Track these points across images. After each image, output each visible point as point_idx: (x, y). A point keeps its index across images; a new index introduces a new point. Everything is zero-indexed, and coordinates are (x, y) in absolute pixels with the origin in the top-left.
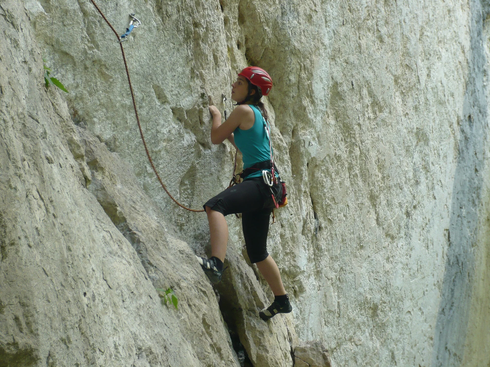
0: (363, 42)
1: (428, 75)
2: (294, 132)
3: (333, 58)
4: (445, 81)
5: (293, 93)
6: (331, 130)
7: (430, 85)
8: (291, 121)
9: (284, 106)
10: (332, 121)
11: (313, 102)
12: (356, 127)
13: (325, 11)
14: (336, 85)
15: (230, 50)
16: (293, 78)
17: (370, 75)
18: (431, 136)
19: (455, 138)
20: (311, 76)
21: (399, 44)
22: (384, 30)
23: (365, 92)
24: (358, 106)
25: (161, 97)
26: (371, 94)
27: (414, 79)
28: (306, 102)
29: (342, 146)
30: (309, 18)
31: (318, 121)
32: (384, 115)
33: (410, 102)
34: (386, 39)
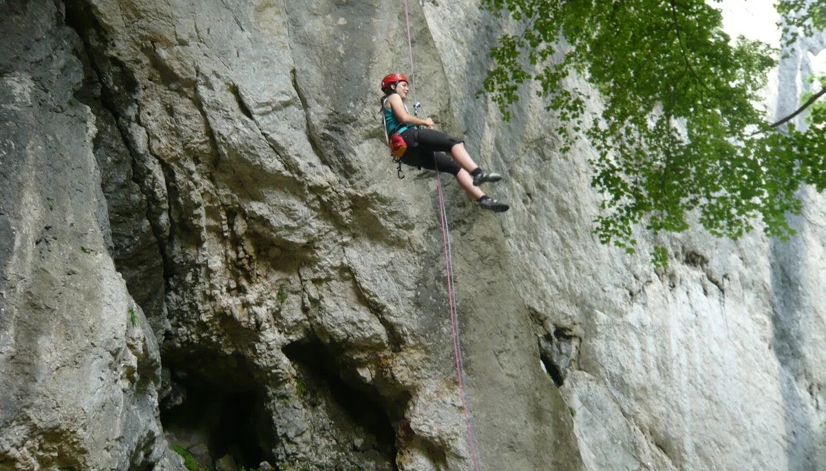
0: (707, 424)
1: (752, 424)
2: (681, 466)
3: (693, 435)
4: (765, 422)
5: (677, 452)
6: (698, 462)
7: (754, 428)
8: (678, 462)
9: (675, 458)
10: (698, 458)
11: (686, 454)
12: (711, 458)
13: (684, 420)
14: (696, 445)
15: (649, 446)
16: (676, 448)
17: (713, 435)
18: (761, 450)
19: (782, 445)
20: (683, 445)
21: (728, 417)
22: (717, 415)
23: (712, 442)
24: (710, 449)
25: (627, 468)
26: (716, 442)
27: (742, 428)
28: (683, 454)
29: (706, 466)
30: (678, 425)
31: (691, 460)
32: (727, 448)
33: (742, 438)
34: (719, 418)
